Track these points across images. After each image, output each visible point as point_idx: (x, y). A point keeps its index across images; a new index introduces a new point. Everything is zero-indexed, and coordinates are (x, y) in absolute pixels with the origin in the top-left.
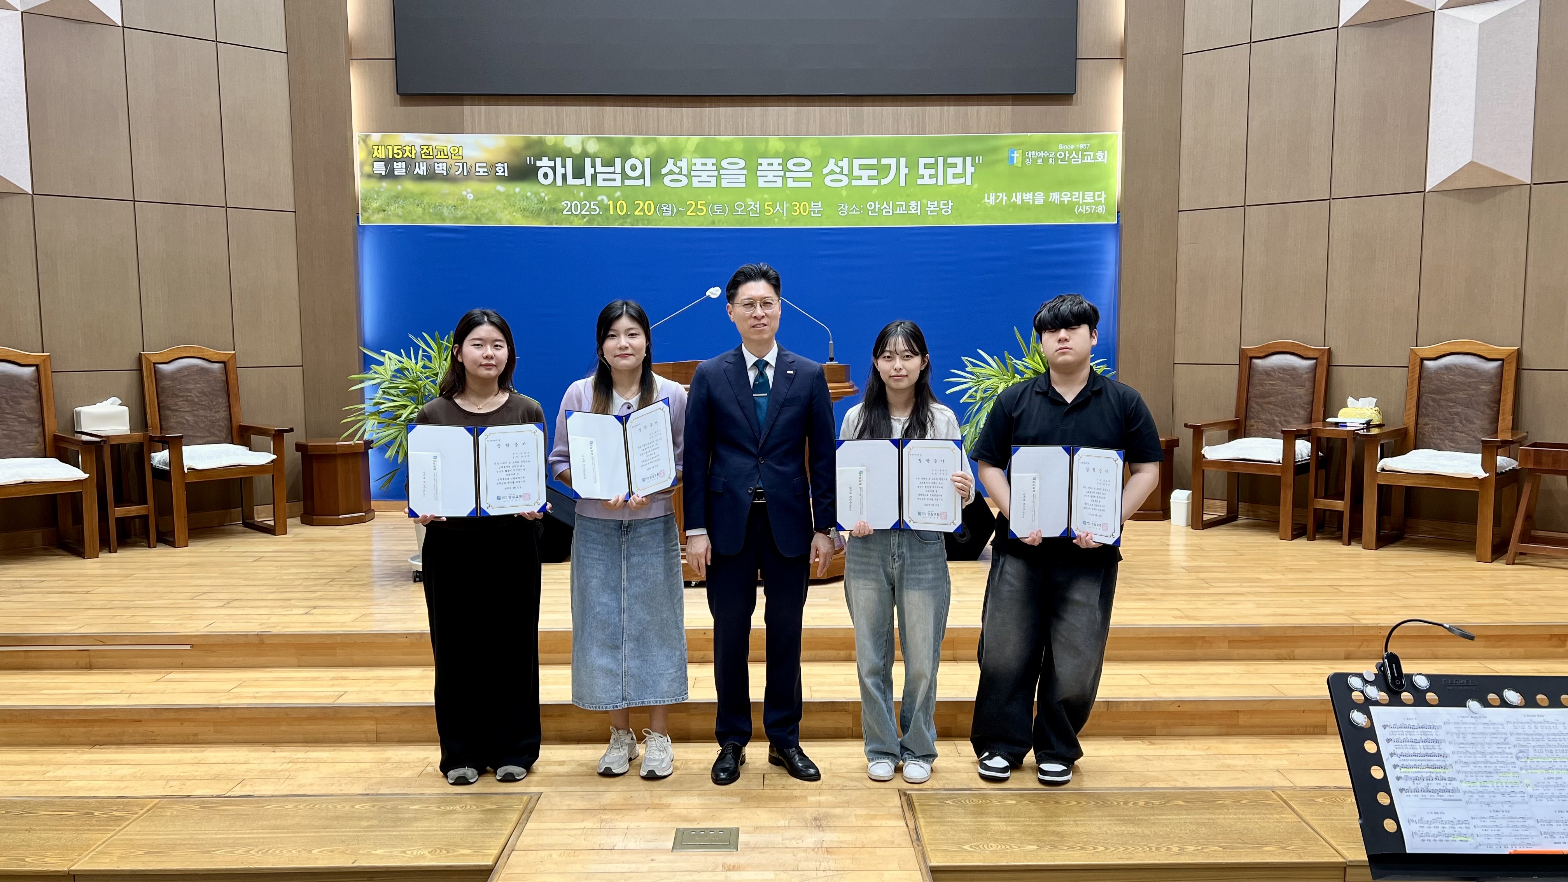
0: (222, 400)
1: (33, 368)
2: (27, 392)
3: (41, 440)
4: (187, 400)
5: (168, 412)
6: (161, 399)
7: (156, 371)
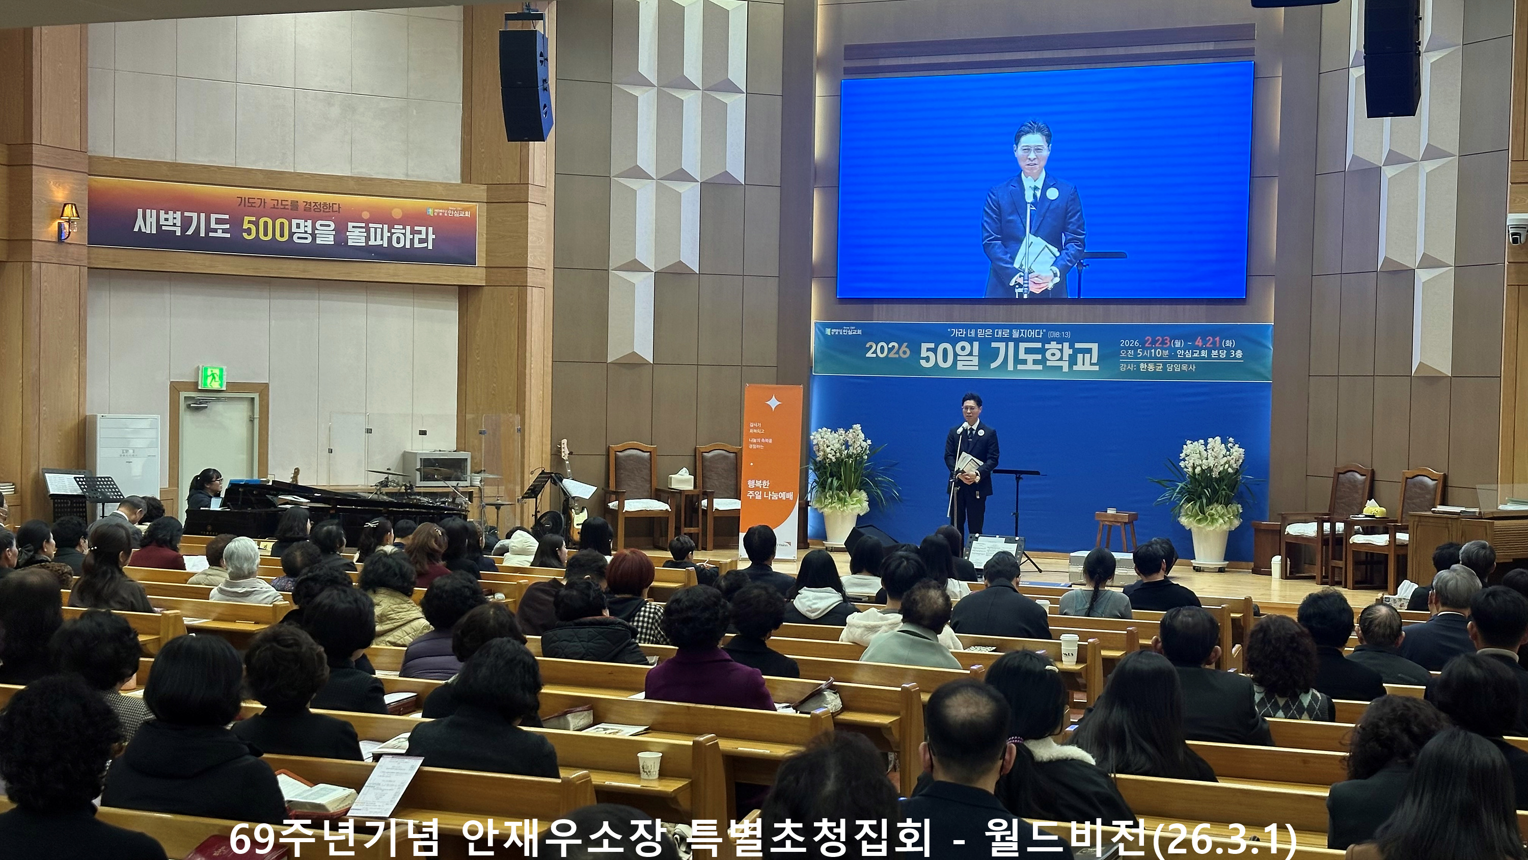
0: (733, 474)
1: (647, 454)
2: (646, 465)
3: (650, 491)
4: (716, 473)
5: (707, 480)
6: (705, 472)
7: (703, 457)
